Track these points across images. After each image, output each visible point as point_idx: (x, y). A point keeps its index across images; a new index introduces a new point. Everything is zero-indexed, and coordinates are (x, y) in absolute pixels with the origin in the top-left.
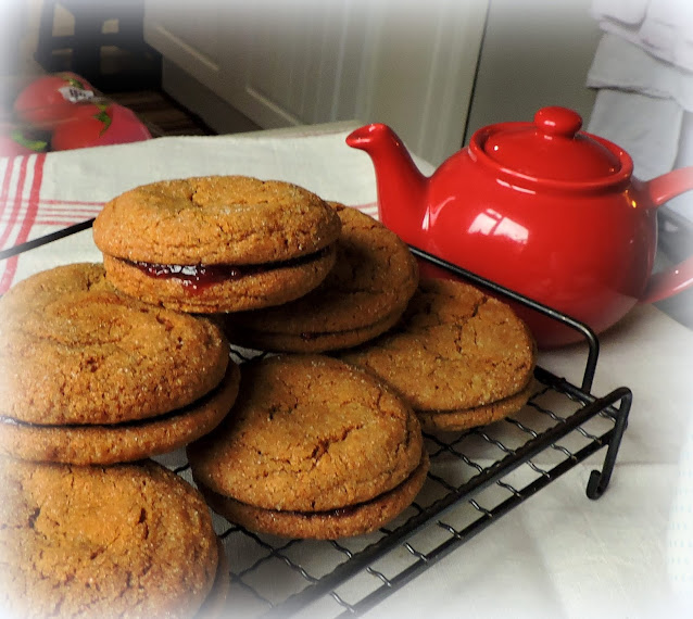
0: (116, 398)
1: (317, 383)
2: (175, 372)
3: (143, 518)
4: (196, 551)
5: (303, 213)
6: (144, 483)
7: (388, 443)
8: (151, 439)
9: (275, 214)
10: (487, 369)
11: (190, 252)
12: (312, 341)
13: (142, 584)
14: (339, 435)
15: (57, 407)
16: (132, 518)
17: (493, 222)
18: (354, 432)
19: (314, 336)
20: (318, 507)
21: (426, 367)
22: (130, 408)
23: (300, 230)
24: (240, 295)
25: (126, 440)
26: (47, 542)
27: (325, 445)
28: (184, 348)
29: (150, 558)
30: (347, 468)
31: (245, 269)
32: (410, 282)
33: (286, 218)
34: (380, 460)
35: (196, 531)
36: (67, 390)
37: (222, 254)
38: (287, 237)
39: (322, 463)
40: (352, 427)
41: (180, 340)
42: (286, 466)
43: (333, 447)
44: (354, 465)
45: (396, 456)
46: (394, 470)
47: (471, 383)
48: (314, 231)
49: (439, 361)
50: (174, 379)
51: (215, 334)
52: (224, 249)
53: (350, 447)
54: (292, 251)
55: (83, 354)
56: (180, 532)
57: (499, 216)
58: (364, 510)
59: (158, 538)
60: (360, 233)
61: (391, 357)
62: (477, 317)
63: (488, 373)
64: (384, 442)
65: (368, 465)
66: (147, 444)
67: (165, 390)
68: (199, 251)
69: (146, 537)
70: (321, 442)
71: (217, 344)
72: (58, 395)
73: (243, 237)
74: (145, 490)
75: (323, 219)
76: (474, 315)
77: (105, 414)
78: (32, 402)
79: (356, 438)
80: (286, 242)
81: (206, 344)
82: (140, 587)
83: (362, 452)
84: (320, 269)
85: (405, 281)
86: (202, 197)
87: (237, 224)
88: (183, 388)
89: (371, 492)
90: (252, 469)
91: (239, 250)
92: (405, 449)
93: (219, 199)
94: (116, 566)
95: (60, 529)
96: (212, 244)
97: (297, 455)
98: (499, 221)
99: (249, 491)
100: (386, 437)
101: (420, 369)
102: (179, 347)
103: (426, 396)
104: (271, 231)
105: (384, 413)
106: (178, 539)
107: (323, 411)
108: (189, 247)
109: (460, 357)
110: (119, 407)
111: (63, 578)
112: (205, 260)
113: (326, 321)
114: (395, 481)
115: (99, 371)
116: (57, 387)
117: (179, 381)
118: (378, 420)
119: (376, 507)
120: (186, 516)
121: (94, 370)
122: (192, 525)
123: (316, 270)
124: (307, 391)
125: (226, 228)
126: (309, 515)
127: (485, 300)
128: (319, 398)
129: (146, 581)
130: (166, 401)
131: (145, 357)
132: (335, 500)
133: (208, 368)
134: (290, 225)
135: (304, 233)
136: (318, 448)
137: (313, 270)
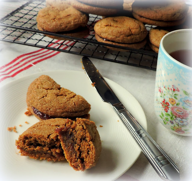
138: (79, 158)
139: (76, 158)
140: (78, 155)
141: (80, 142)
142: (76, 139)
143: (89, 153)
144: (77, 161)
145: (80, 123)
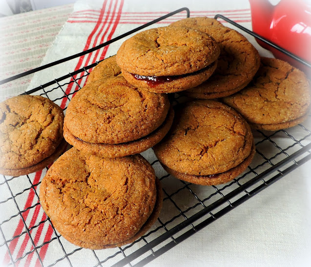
0: (117, 135)
1: (208, 116)
2: (142, 123)
3: (126, 183)
4: (146, 198)
5: (200, 51)
6: (129, 165)
7: (235, 149)
8: (131, 150)
9: (187, 53)
10: (288, 106)
11: (150, 71)
12: (208, 96)
13: (122, 213)
14: (213, 144)
15: (95, 137)
16: (122, 182)
17: (303, 28)
18: (220, 143)
19: (209, 94)
20: (201, 174)
21: (259, 105)
22: (122, 139)
23: (197, 60)
24: (171, 88)
25: (121, 151)
26: (90, 189)
27: (206, 148)
28: (147, 111)
29: (127, 201)
30: (214, 160)
31: (173, 77)
32: (255, 68)
33: (192, 54)
34: (230, 156)
35: (147, 189)
36: (98, 131)
37: (163, 73)
38: (191, 64)
39: (204, 157)
40: (219, 140)
41: (146, 106)
42: (189, 157)
43: (210, 150)
44: (218, 159)
45: (237, 154)
46: (236, 160)
47: (279, 113)
48: (204, 59)
49: (266, 102)
50: (141, 126)
51: (162, 102)
52: (163, 70)
53: (217, 150)
54: (194, 69)
55: (106, 114)
56: (140, 189)
57: (305, 25)
58: (222, 176)
59: (131, 192)
60: (235, 44)
61: (244, 100)
62: (287, 79)
63: (288, 108)
64: (232, 148)
65: (224, 159)
66: (130, 152)
67: (137, 131)
68: (153, 71)
69: (126, 192)
70: (205, 147)
71: (162, 107)
72: (95, 133)
73: (172, 65)
74: (129, 169)
75: (209, 53)
76: (286, 78)
77: (113, 141)
78: (86, 135)
79: (220, 145)
80: (191, 66)
81: (157, 108)
82: (122, 214)
83: (222, 153)
84: (208, 74)
85: (252, 69)
86: (160, 41)
87: (169, 59)
88: (144, 129)
89: (225, 170)
90: (175, 157)
91: (170, 71)
92: (242, 150)
93: (167, 41)
94: (113, 204)
95: (96, 184)
96: (159, 68)
97: (194, 153)
98: (305, 28)
99: (174, 166)
100: (234, 146)
101: (256, 106)
102: (145, 111)
103: (258, 118)
104: (184, 61)
105: (235, 132)
106: (139, 193)
107: (209, 130)
108: (149, 69)
109: (276, 100)
110: (118, 138)
111: (93, 208)
112: (156, 74)
113: (214, 89)
114: (236, 164)
115: (111, 123)
116: (94, 129)
117: (143, 127)
118: (232, 136)
119: (228, 174)
120: (144, 181)
121: (109, 122)
122: (146, 186)
123: (206, 75)
124: (203, 120)
125: (165, 61)
126: (198, 177)
127: (292, 70)
128: (208, 124)
129: (124, 212)
130: (137, 135)
131: (130, 116)
132: (209, 172)
133: (156, 120)
134: (193, 58)
135: (199, 61)
136: (203, 150)
137: (204, 75)
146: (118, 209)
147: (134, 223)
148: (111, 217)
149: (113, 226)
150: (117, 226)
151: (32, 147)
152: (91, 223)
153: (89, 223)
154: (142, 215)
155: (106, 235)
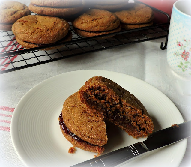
4: (63, 29)
20: (92, 30)
27: (96, 19)
29: (53, 28)
30: (98, 23)
34: (106, 23)
39: (94, 22)
42: (87, 22)
44: (100, 23)
45: (110, 24)
46: (109, 26)
53: (100, 20)
65: (103, 23)
79: (103, 19)
90: (81, 22)
97: (89, 20)
99: (80, 26)
103: (125, 20)
109: (135, 14)
126: (90, 32)
129: (51, 31)
132: (96, 29)
136: (94, 19)
138: (140, 130)
139: (138, 131)
140: (138, 129)
141: (135, 119)
142: (130, 118)
143: (146, 123)
144: (140, 133)
145: (127, 106)
146: (49, 29)
147: (55, 35)
148: (45, 31)
149: (45, 35)
150: (47, 35)
151: (12, 15)
152: (35, 32)
153: (34, 32)
154: (59, 34)
155: (41, 38)
